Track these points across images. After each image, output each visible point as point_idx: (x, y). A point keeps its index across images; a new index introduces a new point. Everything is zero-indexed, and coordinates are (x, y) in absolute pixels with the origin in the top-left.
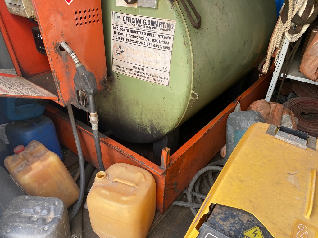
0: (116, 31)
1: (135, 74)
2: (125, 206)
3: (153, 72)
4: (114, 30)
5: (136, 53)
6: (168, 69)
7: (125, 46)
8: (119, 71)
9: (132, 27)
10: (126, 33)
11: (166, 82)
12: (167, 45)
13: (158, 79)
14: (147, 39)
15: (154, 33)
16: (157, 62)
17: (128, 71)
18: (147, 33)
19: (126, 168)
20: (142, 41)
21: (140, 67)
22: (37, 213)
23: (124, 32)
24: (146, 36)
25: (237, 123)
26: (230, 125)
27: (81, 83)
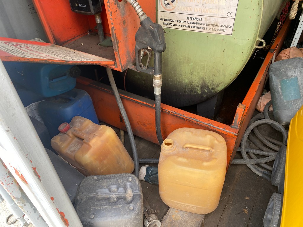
1: (189, 27)
2: (210, 172)
3: (213, 21)
6: (233, 15)
8: (168, 26)
16: (219, 8)
17: (179, 24)
19: (192, 132)
21: (196, 17)
22: (114, 192)
25: (283, 72)
26: (275, 75)
27: (147, 40)
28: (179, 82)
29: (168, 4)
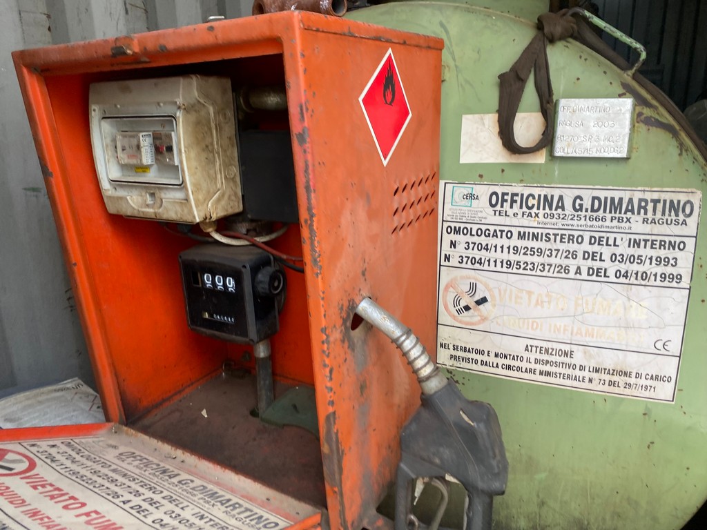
0: (460, 238)
1: (531, 371)
3: (609, 360)
4: (447, 238)
5: (539, 303)
6: (675, 348)
7: (488, 283)
8: (464, 365)
9: (526, 221)
10: (504, 241)
11: (665, 391)
12: (669, 270)
13: (633, 380)
14: (587, 256)
15: (619, 237)
16: (627, 326)
18: (587, 236)
20: (565, 262)
21: (556, 346)
23: (492, 241)
24: (586, 246)
29: (467, 308)
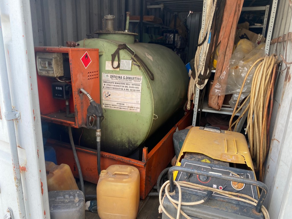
0: (106, 83)
1: (118, 108)
2: (127, 184)
3: (130, 105)
4: (104, 83)
5: (119, 95)
6: (139, 102)
7: (111, 92)
8: (107, 107)
9: (116, 81)
10: (113, 84)
11: (139, 110)
12: (138, 89)
13: (134, 109)
14: (126, 87)
15: (130, 83)
16: (132, 99)
17: (113, 106)
18: (125, 83)
20: (122, 88)
21: (122, 103)
23: (111, 84)
24: (125, 85)
25: (180, 137)
26: (175, 139)
27: (93, 111)
28: (115, 140)
29: (107, 97)
